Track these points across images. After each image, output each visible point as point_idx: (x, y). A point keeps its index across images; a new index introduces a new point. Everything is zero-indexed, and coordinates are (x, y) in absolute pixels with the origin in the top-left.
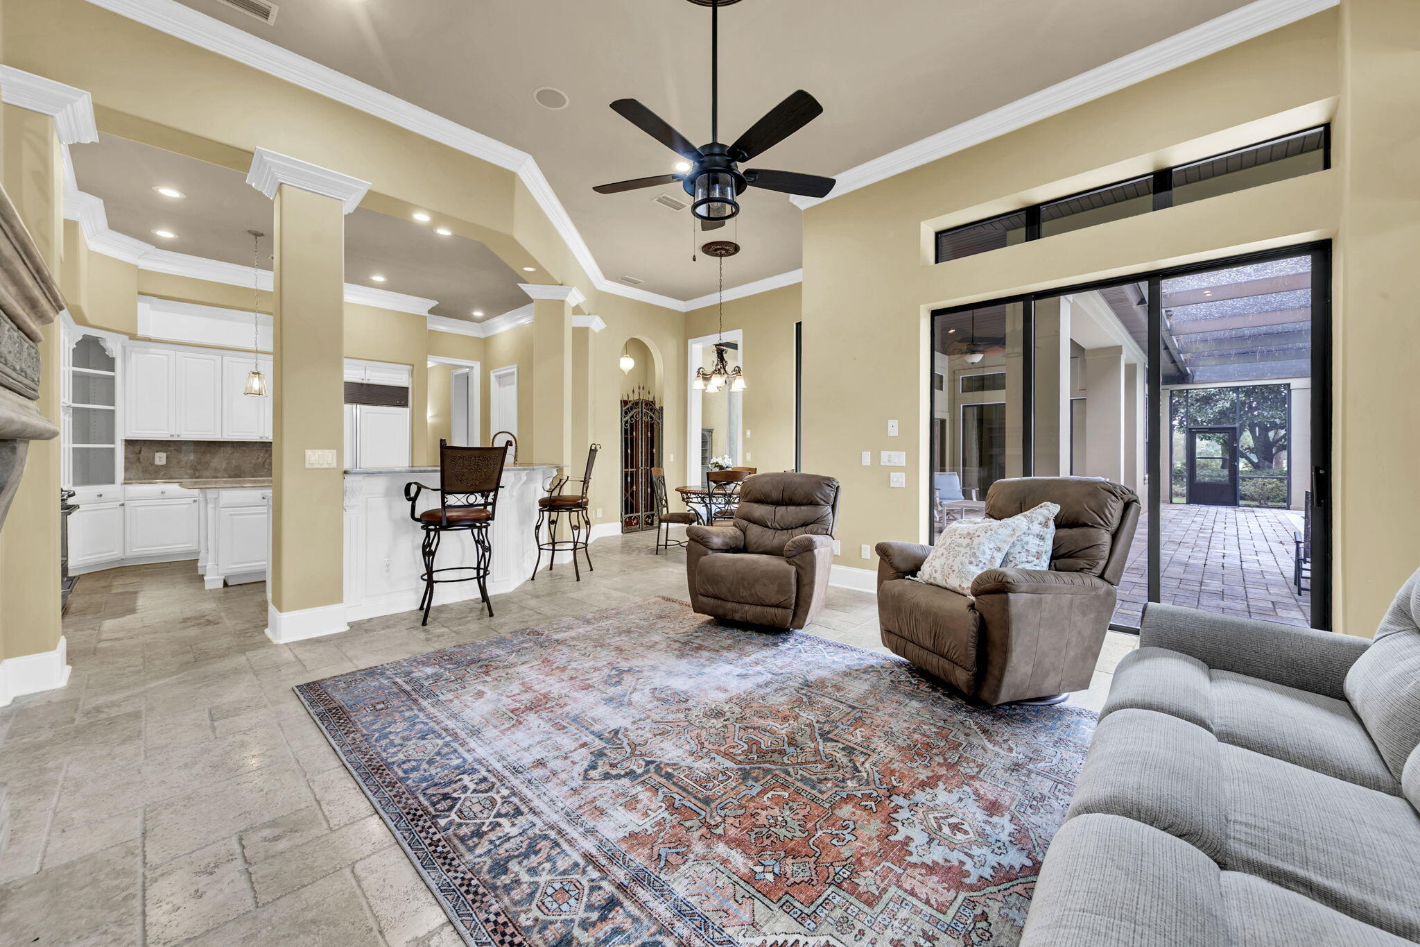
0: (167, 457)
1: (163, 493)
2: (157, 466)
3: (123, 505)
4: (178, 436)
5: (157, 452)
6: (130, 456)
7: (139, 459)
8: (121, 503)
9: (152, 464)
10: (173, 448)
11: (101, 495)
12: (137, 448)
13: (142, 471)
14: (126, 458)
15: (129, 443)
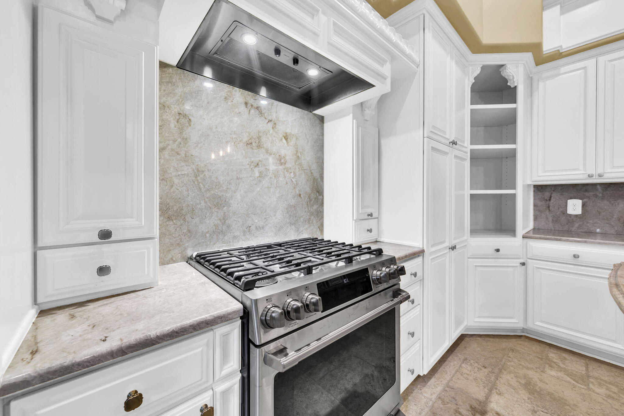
0: (583, 205)
1: (576, 256)
2: (570, 215)
3: (523, 264)
4: (600, 176)
5: (571, 199)
6: (540, 203)
7: (549, 207)
8: (522, 261)
9: (564, 212)
10: (591, 193)
11: (498, 250)
12: (547, 194)
13: (553, 221)
14: (535, 205)
15: (539, 189)
